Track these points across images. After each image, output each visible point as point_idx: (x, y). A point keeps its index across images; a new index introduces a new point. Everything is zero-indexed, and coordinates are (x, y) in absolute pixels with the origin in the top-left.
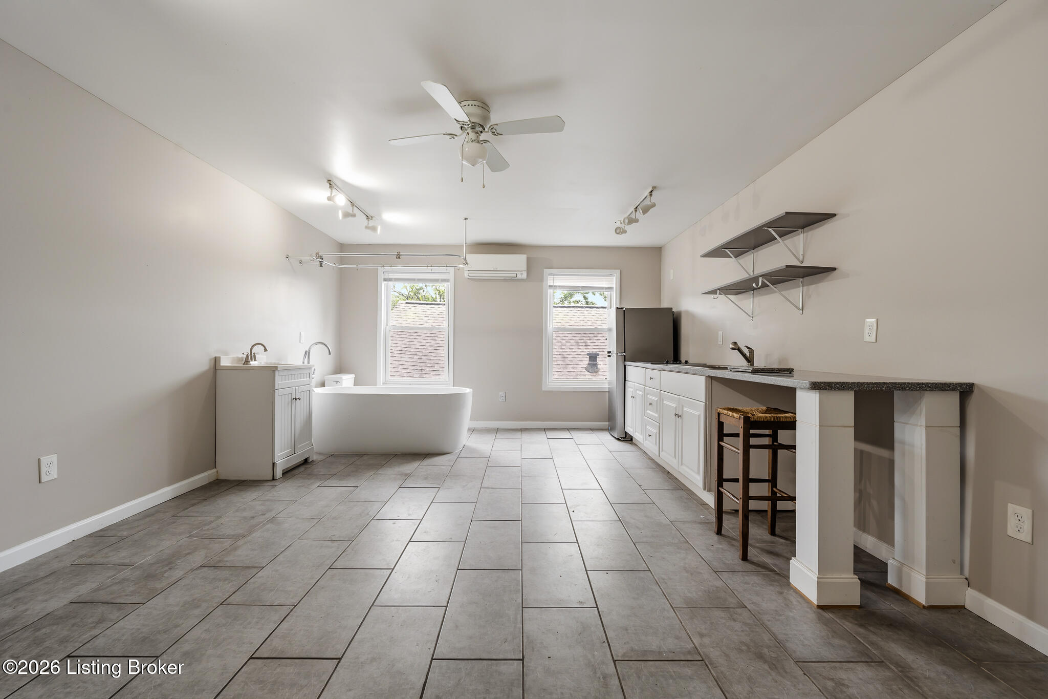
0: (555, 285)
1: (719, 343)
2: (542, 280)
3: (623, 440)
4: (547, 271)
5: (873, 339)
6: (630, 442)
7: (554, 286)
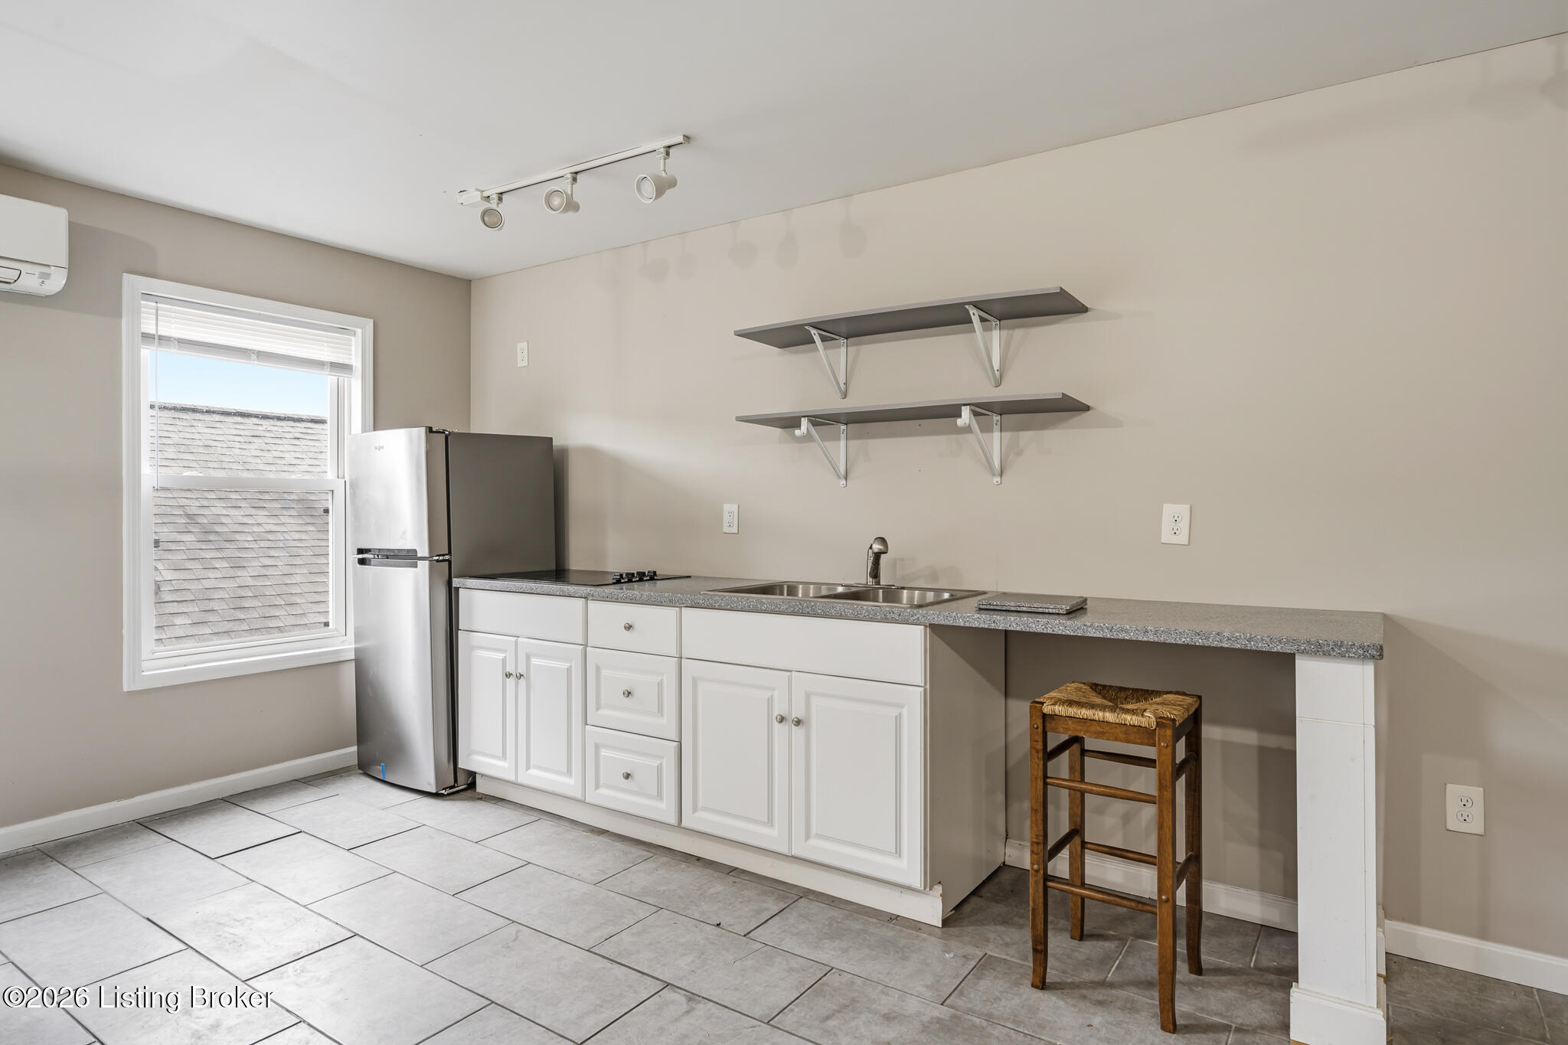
0: (159, 333)
1: (726, 529)
2: (116, 312)
3: (449, 795)
4: (133, 284)
5: (1182, 538)
6: (469, 793)
7: (161, 338)
